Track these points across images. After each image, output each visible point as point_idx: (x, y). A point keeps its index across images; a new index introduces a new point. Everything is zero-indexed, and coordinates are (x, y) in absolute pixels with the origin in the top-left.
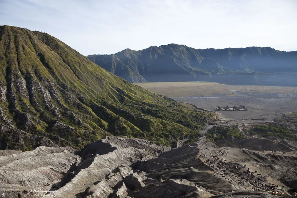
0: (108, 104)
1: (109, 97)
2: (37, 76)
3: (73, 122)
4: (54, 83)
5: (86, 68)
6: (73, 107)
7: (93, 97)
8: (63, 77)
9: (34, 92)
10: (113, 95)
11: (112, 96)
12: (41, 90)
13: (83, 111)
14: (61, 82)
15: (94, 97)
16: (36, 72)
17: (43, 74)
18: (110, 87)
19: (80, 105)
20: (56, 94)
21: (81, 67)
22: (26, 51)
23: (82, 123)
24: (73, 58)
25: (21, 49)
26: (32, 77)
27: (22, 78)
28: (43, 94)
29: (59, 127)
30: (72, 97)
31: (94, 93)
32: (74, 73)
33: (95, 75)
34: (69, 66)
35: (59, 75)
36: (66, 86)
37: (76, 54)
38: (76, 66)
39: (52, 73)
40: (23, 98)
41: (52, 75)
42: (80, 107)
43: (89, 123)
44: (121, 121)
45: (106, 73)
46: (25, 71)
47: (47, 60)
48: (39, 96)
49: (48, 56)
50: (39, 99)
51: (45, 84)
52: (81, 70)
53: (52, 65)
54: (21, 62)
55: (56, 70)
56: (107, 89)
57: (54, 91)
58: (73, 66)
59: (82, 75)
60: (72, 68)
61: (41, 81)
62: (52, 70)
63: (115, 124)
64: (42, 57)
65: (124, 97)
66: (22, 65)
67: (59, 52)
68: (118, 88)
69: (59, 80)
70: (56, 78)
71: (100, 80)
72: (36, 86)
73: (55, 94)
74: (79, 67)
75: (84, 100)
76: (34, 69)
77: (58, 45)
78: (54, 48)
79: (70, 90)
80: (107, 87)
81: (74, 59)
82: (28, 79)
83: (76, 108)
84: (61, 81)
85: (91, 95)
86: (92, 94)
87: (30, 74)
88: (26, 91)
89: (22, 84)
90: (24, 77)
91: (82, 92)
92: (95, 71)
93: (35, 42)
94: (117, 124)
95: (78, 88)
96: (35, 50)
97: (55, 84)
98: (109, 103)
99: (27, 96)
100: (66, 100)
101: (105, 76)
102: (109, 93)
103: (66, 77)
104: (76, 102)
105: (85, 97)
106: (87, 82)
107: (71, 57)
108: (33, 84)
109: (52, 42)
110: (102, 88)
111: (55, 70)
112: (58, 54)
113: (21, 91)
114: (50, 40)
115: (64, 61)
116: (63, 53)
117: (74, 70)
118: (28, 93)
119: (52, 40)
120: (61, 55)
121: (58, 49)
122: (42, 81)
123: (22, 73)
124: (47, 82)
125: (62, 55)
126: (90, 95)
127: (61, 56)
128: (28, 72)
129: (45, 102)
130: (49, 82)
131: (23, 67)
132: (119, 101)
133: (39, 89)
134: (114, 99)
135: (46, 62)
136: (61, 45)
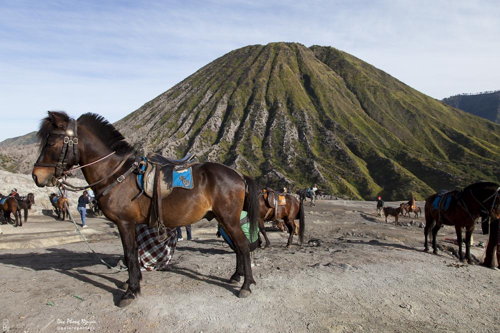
0: (409, 157)
1: (425, 149)
2: (288, 108)
3: (306, 177)
4: (312, 117)
5: (387, 95)
6: (330, 156)
7: (382, 143)
8: (332, 108)
9: (272, 129)
10: (436, 146)
11: (434, 146)
12: (284, 127)
13: (344, 164)
14: (327, 117)
15: (384, 145)
16: (289, 102)
17: (298, 104)
18: (433, 130)
19: (343, 154)
20: (308, 134)
21: (378, 93)
22: (284, 72)
23: (321, 179)
24: (365, 80)
25: (277, 69)
26: (278, 107)
27: (265, 109)
28: (284, 132)
29: (271, 178)
30: (334, 140)
31: (388, 138)
32: (361, 104)
33: (403, 108)
34: (355, 93)
35: (328, 106)
36: (333, 123)
37: (380, 76)
38: (368, 93)
39: (315, 104)
40: (253, 137)
41: (315, 106)
42: (341, 156)
43: (338, 183)
44: (412, 187)
45: (440, 107)
46: (272, 100)
47: (313, 84)
48: (278, 135)
49: (316, 78)
50: (277, 139)
51: (296, 118)
52: (375, 99)
53: (319, 91)
54: (270, 87)
55: (324, 99)
56: (424, 132)
57: (306, 129)
58: (362, 93)
59: (375, 106)
60: (360, 96)
61: (291, 115)
62: (317, 98)
63: (394, 191)
64: (307, 80)
65: (463, 150)
66: (271, 91)
67: (343, 73)
68: (456, 133)
69: (324, 113)
70: (320, 111)
71: (413, 116)
72: (279, 120)
73: (305, 133)
74: (375, 93)
75: (359, 147)
76: (287, 97)
77: (344, 61)
78: (337, 67)
79: (337, 129)
80: (426, 130)
81: (368, 80)
82: (273, 111)
83: (334, 158)
84: (327, 114)
85: (380, 141)
86: (382, 139)
87: (278, 103)
88: (261, 128)
89: (261, 119)
90: (269, 108)
91: (362, 134)
92: (412, 102)
93: (303, 59)
94: (400, 191)
95: (355, 127)
96: (300, 70)
97: (313, 120)
98: (412, 156)
99: (262, 135)
100: (321, 144)
101: (433, 112)
102: (427, 139)
103: (339, 108)
104: (337, 148)
105: (361, 143)
106: (382, 119)
107: (362, 79)
108: (276, 117)
109: (335, 58)
110: (413, 131)
111: (322, 99)
112: (341, 76)
113: (255, 128)
114: (332, 55)
115: (348, 87)
116: (349, 74)
117: (363, 100)
118: (265, 130)
119: (335, 55)
120: (344, 77)
121: (343, 68)
122: (293, 114)
123: (268, 103)
124: (300, 115)
125: (346, 76)
126: (378, 140)
127: (344, 79)
128: (276, 102)
129: (282, 144)
130: (303, 116)
131: (271, 94)
132: (446, 157)
133: (282, 124)
134: (436, 152)
135: (311, 87)
136: (350, 61)
